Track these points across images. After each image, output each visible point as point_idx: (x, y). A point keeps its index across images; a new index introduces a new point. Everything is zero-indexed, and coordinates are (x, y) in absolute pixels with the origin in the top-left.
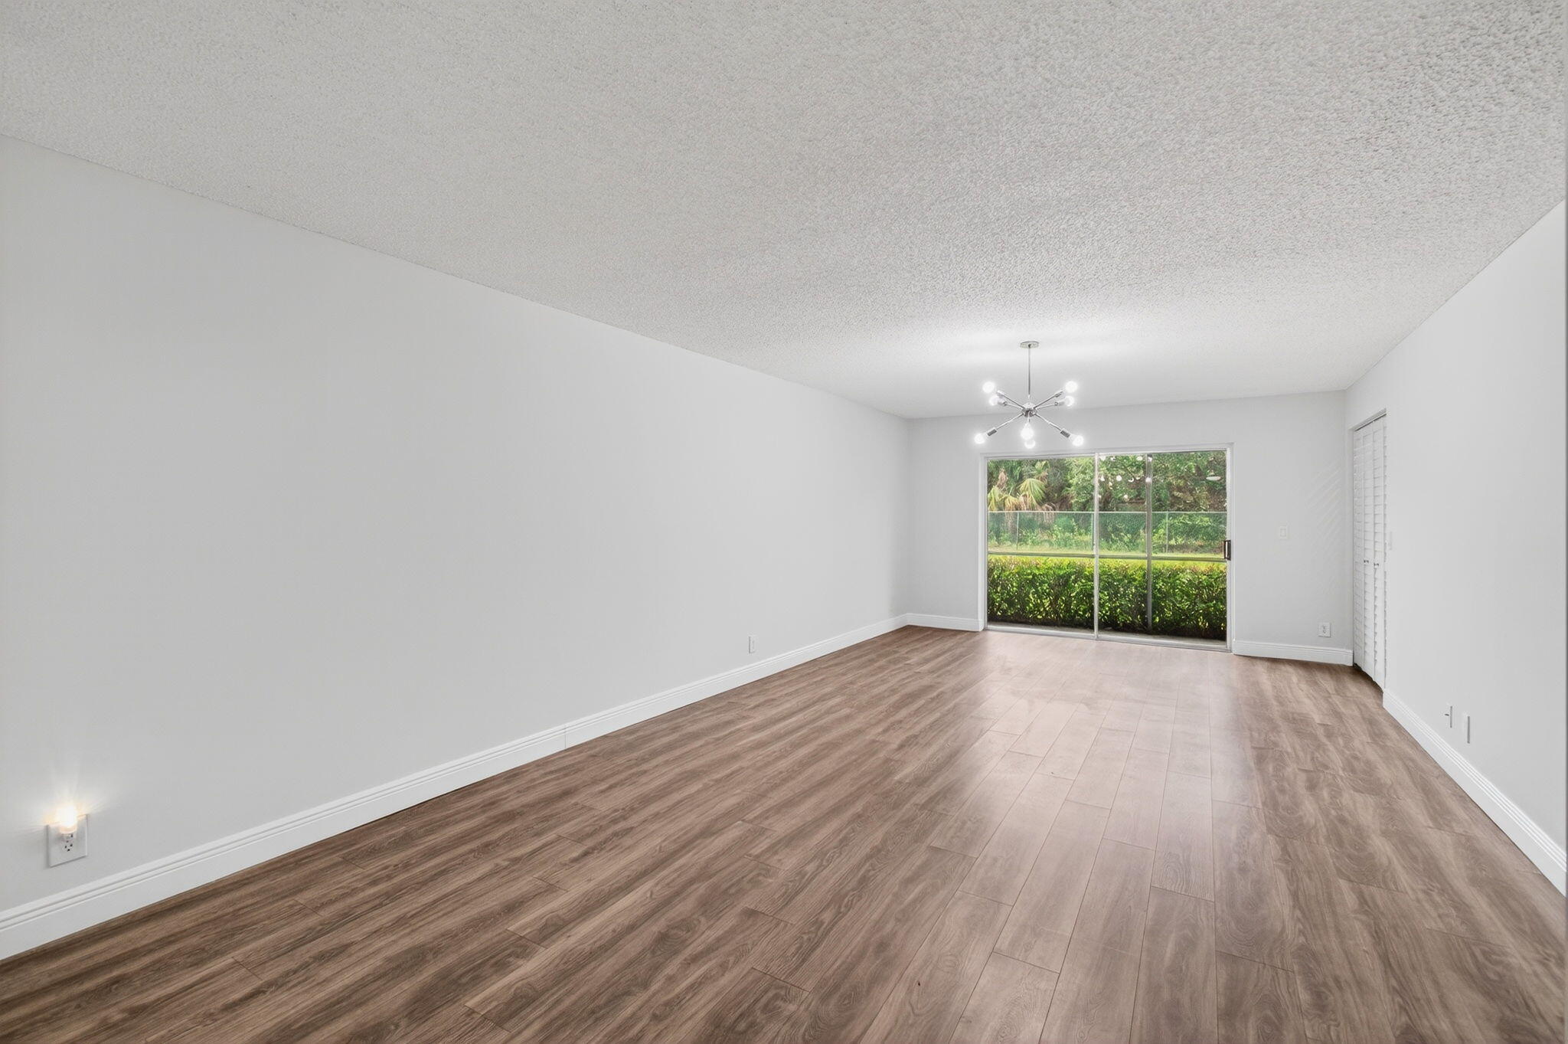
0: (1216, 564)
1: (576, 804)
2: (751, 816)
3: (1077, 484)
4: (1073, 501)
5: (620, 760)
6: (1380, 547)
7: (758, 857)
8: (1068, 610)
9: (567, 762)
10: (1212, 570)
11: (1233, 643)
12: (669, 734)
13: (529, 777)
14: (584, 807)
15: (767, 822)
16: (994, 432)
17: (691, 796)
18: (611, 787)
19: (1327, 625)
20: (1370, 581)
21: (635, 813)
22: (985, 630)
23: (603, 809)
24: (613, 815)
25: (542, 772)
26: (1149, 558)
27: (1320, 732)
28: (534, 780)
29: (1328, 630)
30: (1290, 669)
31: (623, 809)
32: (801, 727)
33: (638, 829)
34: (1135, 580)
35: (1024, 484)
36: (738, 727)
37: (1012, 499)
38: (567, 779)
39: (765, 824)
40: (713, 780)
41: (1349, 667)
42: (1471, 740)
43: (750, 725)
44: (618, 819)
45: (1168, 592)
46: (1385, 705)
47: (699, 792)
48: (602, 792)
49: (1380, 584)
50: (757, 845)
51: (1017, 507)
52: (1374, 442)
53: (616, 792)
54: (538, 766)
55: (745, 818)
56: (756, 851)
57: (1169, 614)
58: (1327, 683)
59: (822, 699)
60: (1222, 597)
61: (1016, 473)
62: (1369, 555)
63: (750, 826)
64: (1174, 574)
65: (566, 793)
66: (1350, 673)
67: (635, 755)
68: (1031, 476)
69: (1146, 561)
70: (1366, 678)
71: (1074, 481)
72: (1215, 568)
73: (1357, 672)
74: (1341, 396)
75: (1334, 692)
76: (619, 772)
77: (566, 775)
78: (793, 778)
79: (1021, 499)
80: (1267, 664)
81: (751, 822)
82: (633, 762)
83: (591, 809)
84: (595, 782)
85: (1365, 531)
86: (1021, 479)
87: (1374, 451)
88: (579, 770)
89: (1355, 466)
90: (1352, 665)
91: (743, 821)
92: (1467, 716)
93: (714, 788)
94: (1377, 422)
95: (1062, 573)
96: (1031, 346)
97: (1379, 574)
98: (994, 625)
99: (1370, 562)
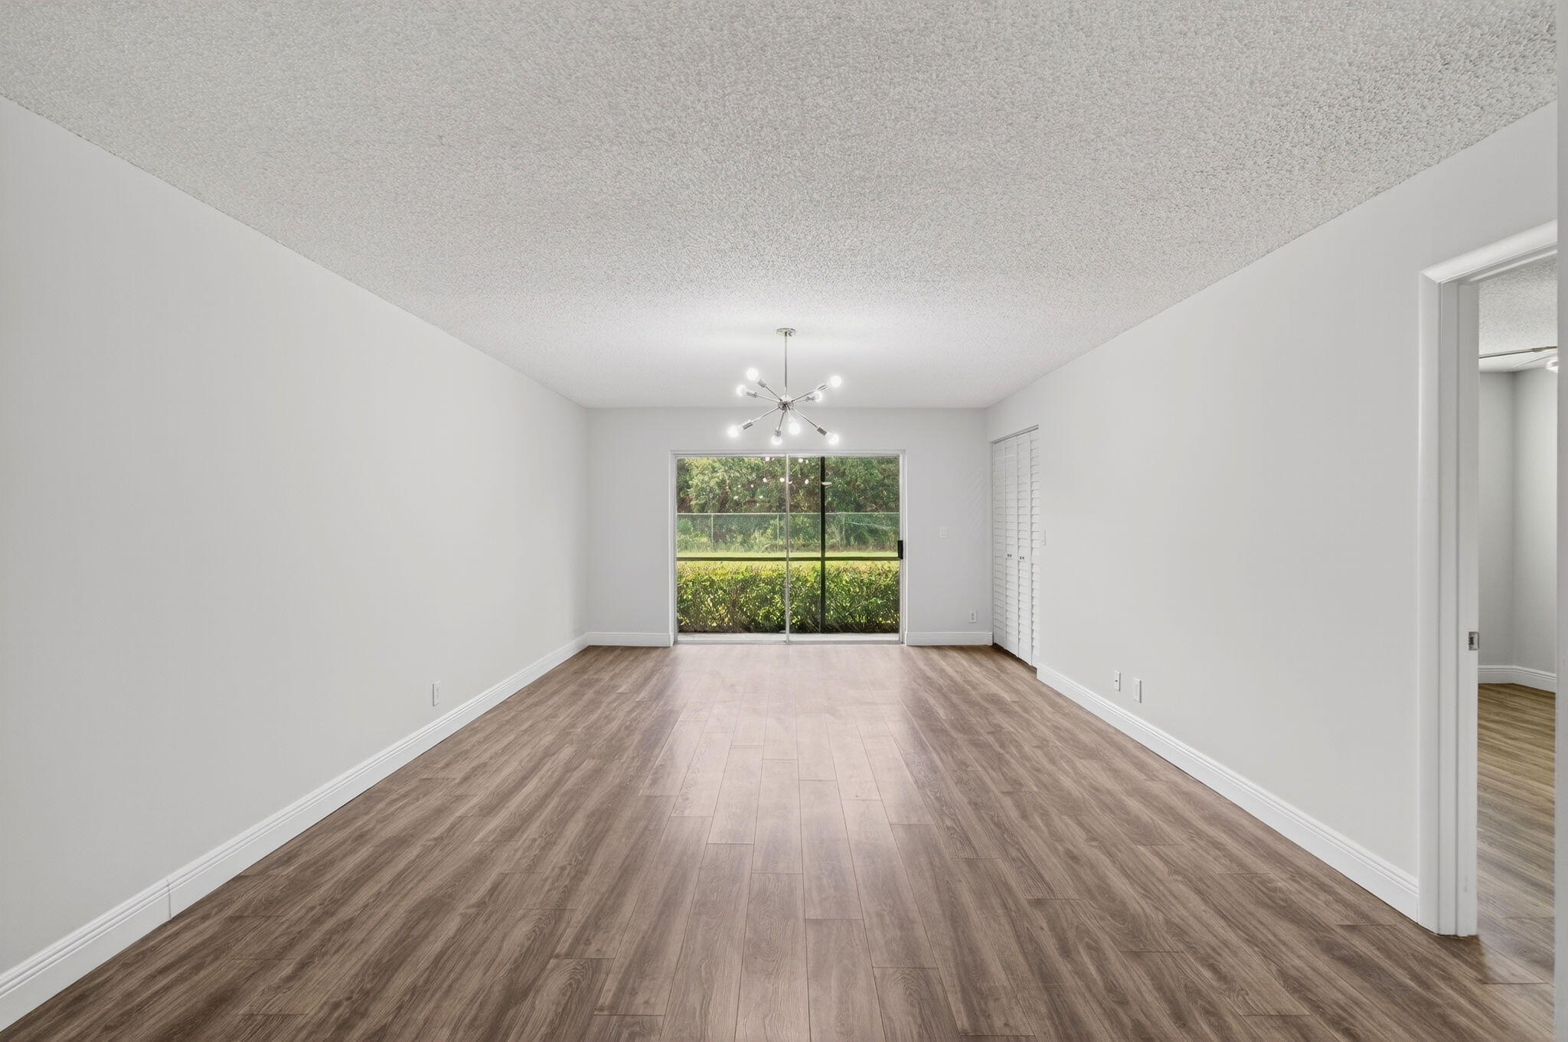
1: (251, 1016)
2: (562, 948)
3: (697, 485)
5: (294, 912)
6: (1025, 543)
7: (613, 1007)
9: (188, 940)
11: (907, 637)
12: (352, 851)
13: (117, 994)
14: (268, 1018)
15: (592, 948)
16: (750, 425)
17: (454, 940)
18: (303, 966)
19: (975, 612)
20: (1013, 572)
21: (374, 998)
22: (676, 642)
23: (310, 1011)
24: (336, 1015)
25: (143, 973)
26: (823, 559)
27: (1017, 708)
28: (129, 995)
29: (975, 617)
30: (953, 654)
31: (349, 999)
32: (547, 796)
33: (396, 1028)
36: (458, 814)
38: (202, 974)
39: (591, 952)
40: (473, 906)
41: (990, 646)
42: (1143, 700)
43: (473, 807)
44: (349, 1018)
45: (833, 591)
46: (1043, 680)
47: (461, 931)
48: (290, 978)
49: (1025, 574)
50: (600, 991)
52: (1017, 453)
53: (318, 973)
54: (125, 965)
55: (557, 951)
56: (606, 999)
59: (548, 754)
62: (1012, 550)
63: (571, 963)
64: (840, 573)
65: (220, 1000)
67: (314, 898)
69: (820, 562)
70: (1011, 655)
71: (695, 482)
72: (890, 567)
73: (998, 650)
74: (983, 413)
76: (303, 935)
77: (198, 968)
78: (586, 872)
80: (939, 651)
81: (569, 955)
82: (318, 910)
83: (285, 1018)
84: (266, 964)
85: (1007, 530)
87: (1018, 460)
88: (218, 953)
89: (995, 474)
90: (991, 644)
91: (558, 956)
92: (1139, 680)
93: (482, 919)
94: (1022, 436)
96: (787, 333)
97: (1025, 566)
98: (682, 637)
99: (1013, 557)
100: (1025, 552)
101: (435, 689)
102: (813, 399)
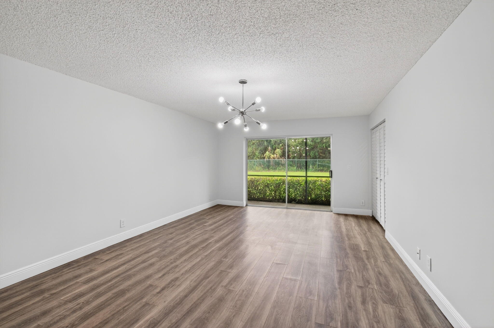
0: (328, 178)
4: (291, 156)
6: (382, 173)
8: (280, 196)
10: (327, 180)
11: (333, 209)
16: (227, 122)
19: (364, 202)
20: (378, 185)
22: (247, 205)
26: (306, 177)
27: (364, 256)
29: (364, 203)
30: (351, 219)
34: (302, 184)
35: (276, 151)
37: (272, 156)
42: (432, 271)
45: (313, 188)
46: (386, 237)
49: (382, 187)
51: (274, 158)
52: (380, 133)
57: (313, 196)
58: (364, 225)
60: (329, 190)
61: (274, 147)
62: (378, 176)
64: (315, 182)
66: (372, 220)
68: (278, 148)
69: (305, 178)
70: (378, 222)
72: (328, 180)
73: (374, 219)
74: (368, 117)
75: (367, 231)
79: (275, 156)
80: (344, 217)
85: (376, 167)
86: (275, 149)
87: (380, 136)
89: (372, 143)
90: (372, 216)
92: (429, 257)
94: (381, 125)
95: (277, 182)
96: (243, 82)
97: (382, 183)
98: (250, 203)
99: (378, 178)
100: (382, 177)
101: (122, 222)
102: (259, 110)
